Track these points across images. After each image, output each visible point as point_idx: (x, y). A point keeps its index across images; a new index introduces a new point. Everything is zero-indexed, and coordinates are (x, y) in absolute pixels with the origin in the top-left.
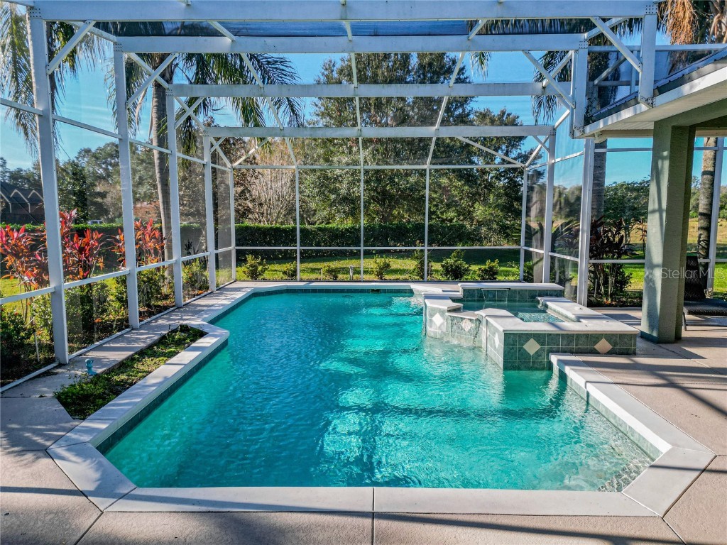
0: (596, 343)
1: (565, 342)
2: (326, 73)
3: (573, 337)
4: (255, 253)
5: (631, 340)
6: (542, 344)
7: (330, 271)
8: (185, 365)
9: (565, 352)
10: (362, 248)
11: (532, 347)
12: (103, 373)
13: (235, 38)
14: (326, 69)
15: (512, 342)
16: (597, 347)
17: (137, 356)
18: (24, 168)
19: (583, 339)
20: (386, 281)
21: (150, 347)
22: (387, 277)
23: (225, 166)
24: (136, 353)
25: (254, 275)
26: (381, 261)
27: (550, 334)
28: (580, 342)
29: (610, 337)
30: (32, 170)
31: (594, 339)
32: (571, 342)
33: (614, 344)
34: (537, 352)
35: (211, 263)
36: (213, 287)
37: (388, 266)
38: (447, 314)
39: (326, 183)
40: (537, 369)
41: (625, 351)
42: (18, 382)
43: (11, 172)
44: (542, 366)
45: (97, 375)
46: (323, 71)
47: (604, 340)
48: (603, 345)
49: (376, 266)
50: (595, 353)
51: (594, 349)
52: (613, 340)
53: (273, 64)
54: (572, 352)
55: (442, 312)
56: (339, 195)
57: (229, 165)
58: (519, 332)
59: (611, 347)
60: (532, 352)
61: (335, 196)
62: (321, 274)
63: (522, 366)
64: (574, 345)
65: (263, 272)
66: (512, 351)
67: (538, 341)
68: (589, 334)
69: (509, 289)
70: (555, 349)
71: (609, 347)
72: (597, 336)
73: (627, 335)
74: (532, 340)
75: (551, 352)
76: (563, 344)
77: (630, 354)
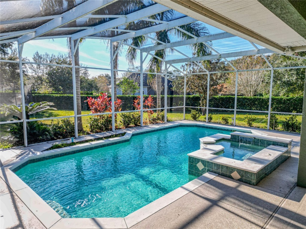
0: (232, 172)
3: (220, 166)
5: (252, 176)
6: (205, 166)
7: (223, 119)
9: (216, 173)
10: (235, 110)
11: (200, 166)
12: (76, 142)
15: (192, 161)
16: (232, 175)
17: (93, 139)
19: (225, 168)
25: (194, 118)
27: (209, 162)
28: (223, 170)
29: (240, 171)
31: (230, 170)
32: (219, 168)
33: (242, 176)
34: (202, 169)
39: (278, 76)
41: (248, 182)
45: (73, 142)
47: (236, 172)
48: (236, 175)
50: (232, 178)
52: (241, 174)
54: (219, 174)
58: (194, 157)
59: (240, 177)
60: (200, 169)
61: (280, 82)
62: (220, 120)
63: (196, 175)
64: (220, 171)
65: (199, 117)
66: (192, 166)
67: (203, 164)
68: (228, 167)
69: (255, 138)
70: (211, 170)
71: (238, 177)
72: (232, 169)
73: (250, 172)
74: (200, 163)
75: (209, 171)
76: (215, 168)
77: (251, 185)
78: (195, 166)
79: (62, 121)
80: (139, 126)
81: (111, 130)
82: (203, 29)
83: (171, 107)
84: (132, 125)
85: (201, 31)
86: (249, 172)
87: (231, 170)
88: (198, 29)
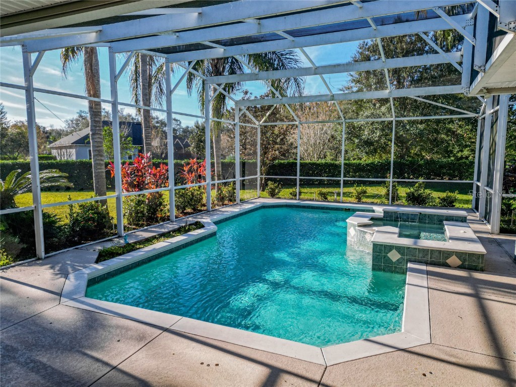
0: (448, 258)
1: (421, 255)
2: (360, 51)
3: (428, 252)
4: (274, 180)
5: (479, 259)
6: (402, 254)
7: (321, 194)
8: (172, 243)
9: (421, 263)
10: (342, 179)
11: (394, 256)
12: (133, 243)
13: (225, 48)
14: (360, 48)
15: (379, 251)
16: (448, 261)
17: (157, 236)
18: (190, 126)
19: (437, 254)
20: (363, 203)
21: (169, 232)
22: (364, 200)
23: (255, 124)
24: (158, 235)
25: (273, 194)
26: (360, 189)
27: (409, 248)
28: (433, 256)
29: (459, 254)
30: (194, 127)
31: (445, 255)
32: (426, 255)
33: (464, 261)
34: (398, 260)
35: (238, 185)
36: (238, 201)
37: (365, 192)
38: (357, 228)
39: (353, 132)
40: (398, 273)
41: (474, 268)
42: (92, 243)
43: (183, 129)
44: (402, 271)
45: (128, 243)
46: (358, 50)
47: (454, 257)
48: (454, 260)
49: (355, 192)
50: (447, 266)
51: (446, 263)
52: (462, 258)
53: (285, 55)
54: (427, 263)
55: (354, 226)
56: (361, 140)
57: (257, 123)
58: (384, 244)
59: (461, 263)
60: (394, 260)
61: (359, 140)
62: (315, 196)
63: (386, 269)
64: (428, 258)
65: (279, 192)
66: (379, 257)
67: (399, 252)
68: (441, 251)
69: (420, 213)
70: (413, 260)
71: (459, 262)
72: (448, 253)
73: (476, 254)
74: (394, 251)
75: (411, 261)
76: (419, 256)
77: (478, 270)
78: (384, 257)
79: (80, 206)
80: (201, 211)
81: (166, 219)
82: (291, 53)
83: (243, 177)
84: (189, 210)
85: (287, 56)
86: (474, 254)
87: (447, 255)
88: (283, 52)
